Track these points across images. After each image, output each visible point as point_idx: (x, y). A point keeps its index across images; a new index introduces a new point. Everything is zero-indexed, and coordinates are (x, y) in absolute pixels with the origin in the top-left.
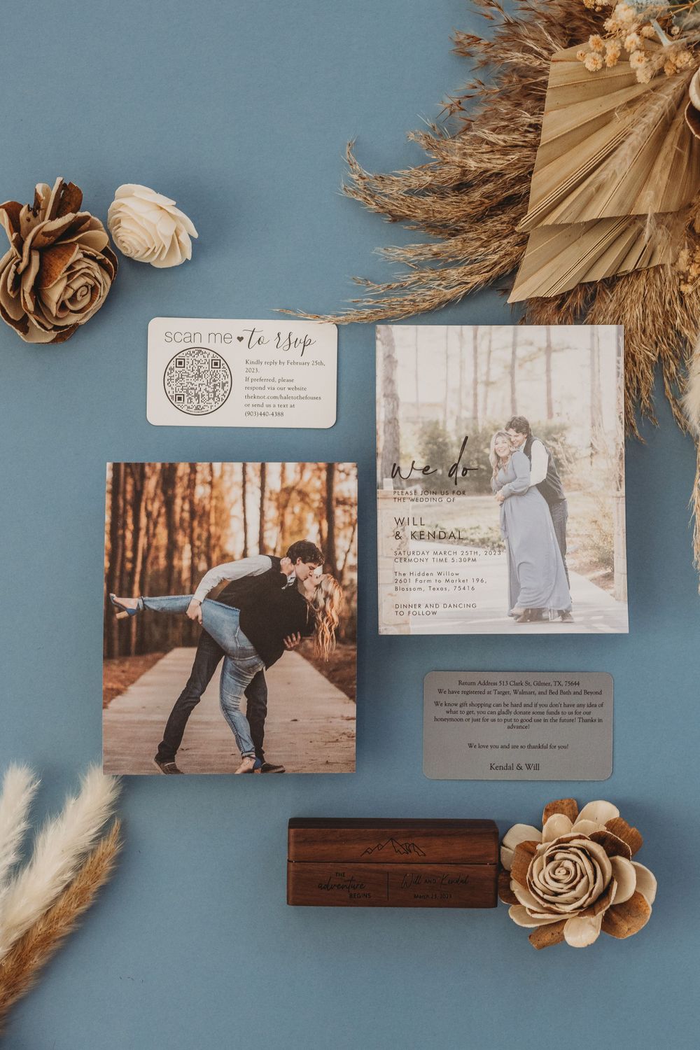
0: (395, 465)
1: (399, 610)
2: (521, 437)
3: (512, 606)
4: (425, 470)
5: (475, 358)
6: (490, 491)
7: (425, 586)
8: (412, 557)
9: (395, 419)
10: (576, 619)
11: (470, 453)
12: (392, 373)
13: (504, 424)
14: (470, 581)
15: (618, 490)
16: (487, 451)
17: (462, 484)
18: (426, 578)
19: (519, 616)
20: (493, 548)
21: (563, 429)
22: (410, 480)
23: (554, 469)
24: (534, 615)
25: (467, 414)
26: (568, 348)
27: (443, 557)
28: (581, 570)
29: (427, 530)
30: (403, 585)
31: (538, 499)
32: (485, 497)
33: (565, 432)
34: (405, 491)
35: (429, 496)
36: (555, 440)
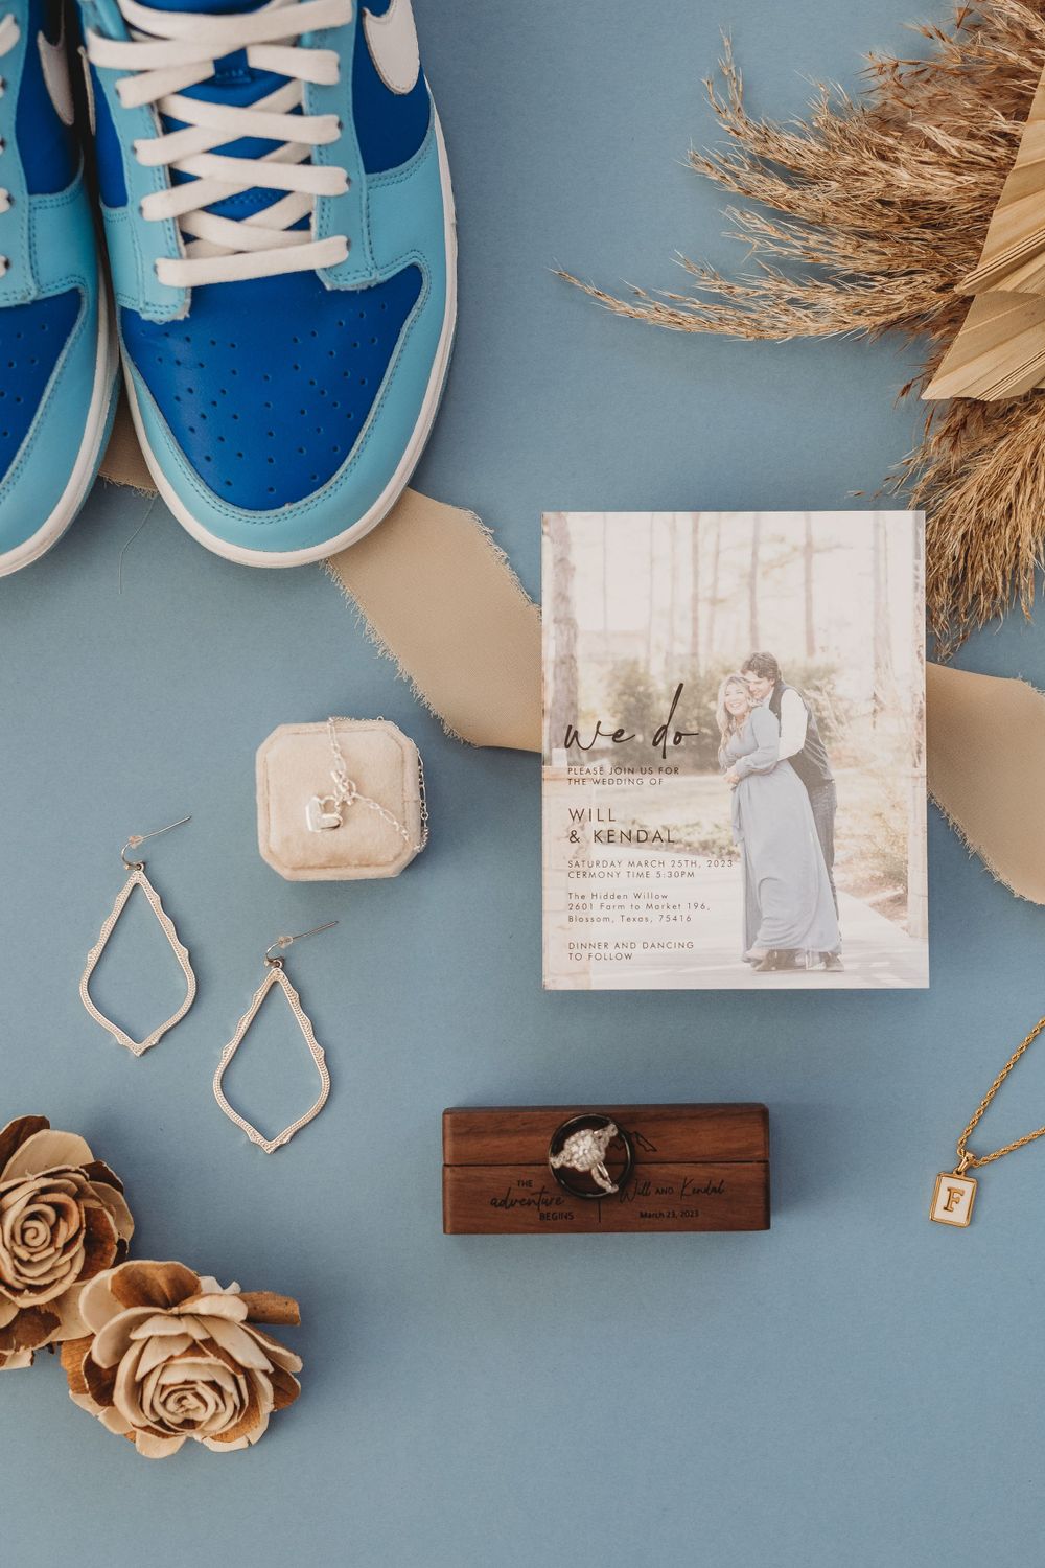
0: (570, 727)
1: (575, 951)
2: (765, 685)
3: (749, 946)
4: (616, 736)
5: (695, 561)
6: (716, 767)
7: (614, 914)
8: (595, 869)
9: (572, 657)
10: (847, 967)
11: (687, 709)
12: (566, 587)
14: (684, 906)
15: (916, 767)
16: (712, 705)
17: (674, 758)
18: (616, 902)
19: (759, 962)
20: (721, 856)
21: (830, 671)
22: (594, 751)
23: (816, 735)
24: (783, 959)
25: (682, 649)
26: (838, 546)
27: (643, 869)
28: (856, 890)
29: (618, 827)
30: (580, 913)
31: (790, 779)
32: (709, 777)
33: (833, 676)
34: (585, 768)
35: (623, 775)
36: (818, 689)
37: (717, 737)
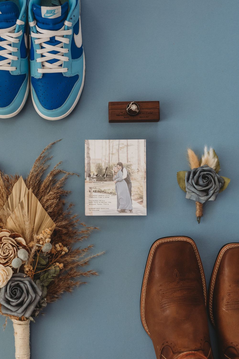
0: (89, 174)
1: (90, 210)
2: (120, 167)
3: (118, 209)
4: (97, 175)
5: (109, 147)
6: (113, 180)
7: (96, 204)
8: (93, 197)
9: (90, 163)
10: (133, 212)
11: (108, 171)
12: (89, 152)
13: (116, 163)
14: (108, 202)
15: (144, 180)
16: (112, 171)
17: (106, 179)
18: (97, 202)
19: (119, 211)
20: (113, 195)
21: (131, 165)
22: (93, 178)
23: (129, 175)
24: (123, 211)
25: (107, 162)
26: (132, 145)
27: (101, 197)
28: (135, 200)
29: (97, 190)
30: (91, 204)
31: (125, 183)
32: (112, 182)
33: (131, 166)
34: (92, 180)
35: (98, 182)
36: (129, 168)
37: (113, 175)
